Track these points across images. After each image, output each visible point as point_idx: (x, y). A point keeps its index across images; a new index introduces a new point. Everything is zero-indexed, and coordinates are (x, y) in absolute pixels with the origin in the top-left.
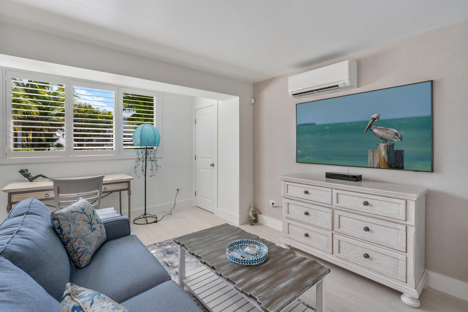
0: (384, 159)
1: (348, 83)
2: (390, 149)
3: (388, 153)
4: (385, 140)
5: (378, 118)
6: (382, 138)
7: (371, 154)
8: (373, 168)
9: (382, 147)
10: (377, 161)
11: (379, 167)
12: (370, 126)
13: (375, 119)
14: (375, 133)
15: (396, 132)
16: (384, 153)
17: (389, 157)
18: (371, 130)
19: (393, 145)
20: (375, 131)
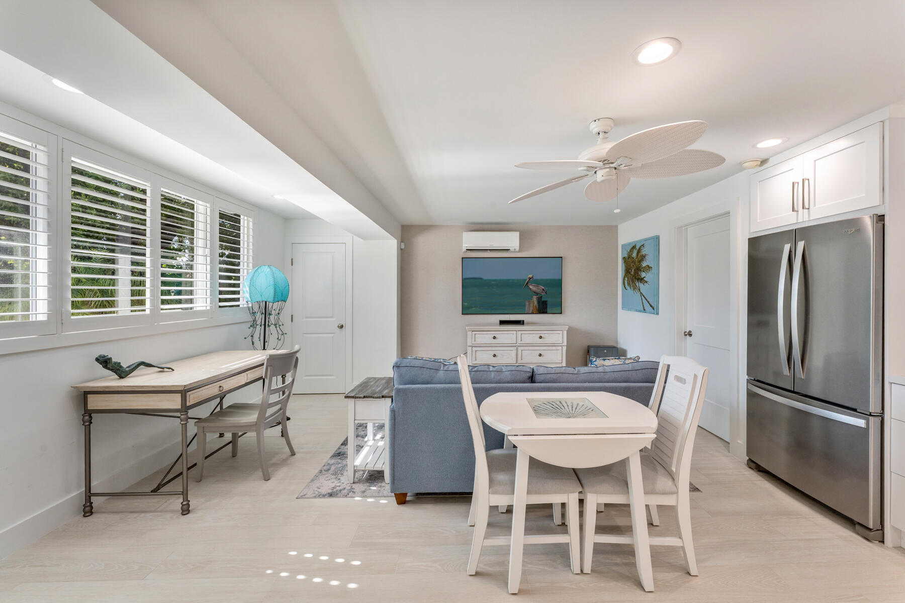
0: (536, 307)
1: (517, 249)
2: (539, 300)
3: (538, 302)
4: (537, 294)
5: (532, 277)
6: (535, 292)
7: (528, 304)
8: (529, 314)
9: (535, 298)
10: (531, 309)
11: (533, 313)
12: (527, 283)
13: (531, 278)
14: (530, 289)
15: (543, 288)
16: (536, 303)
17: (539, 305)
18: (528, 286)
19: (541, 297)
20: (531, 287)
